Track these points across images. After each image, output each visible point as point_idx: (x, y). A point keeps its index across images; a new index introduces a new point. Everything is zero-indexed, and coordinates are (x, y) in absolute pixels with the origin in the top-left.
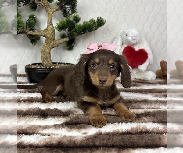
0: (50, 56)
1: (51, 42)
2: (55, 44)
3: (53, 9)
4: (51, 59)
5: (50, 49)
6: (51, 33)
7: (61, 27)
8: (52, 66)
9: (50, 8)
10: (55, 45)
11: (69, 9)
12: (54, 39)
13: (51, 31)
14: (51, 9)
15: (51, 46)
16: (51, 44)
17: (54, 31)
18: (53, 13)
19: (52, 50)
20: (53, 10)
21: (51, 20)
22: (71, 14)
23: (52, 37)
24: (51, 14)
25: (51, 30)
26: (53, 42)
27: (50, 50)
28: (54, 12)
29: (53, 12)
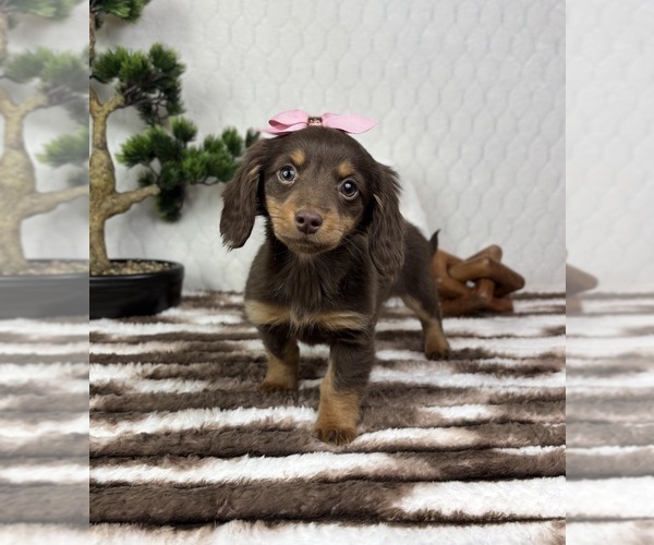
0: (103, 240)
1: (104, 198)
2: (118, 204)
3: (105, 106)
4: (104, 251)
5: (102, 218)
6: (103, 173)
7: (134, 155)
8: (108, 268)
9: (98, 103)
10: (116, 208)
11: (157, 104)
12: (113, 191)
13: (102, 168)
14: (100, 105)
15: (103, 212)
16: (106, 205)
17: (111, 168)
18: (106, 116)
19: (109, 222)
20: (107, 107)
21: (103, 134)
22: (165, 118)
23: (106, 186)
24: (101, 119)
25: (101, 165)
26: (109, 198)
27: (103, 223)
28: (110, 112)
29: (105, 112)
